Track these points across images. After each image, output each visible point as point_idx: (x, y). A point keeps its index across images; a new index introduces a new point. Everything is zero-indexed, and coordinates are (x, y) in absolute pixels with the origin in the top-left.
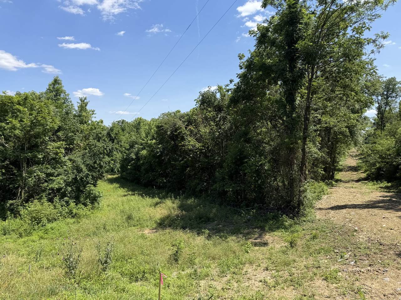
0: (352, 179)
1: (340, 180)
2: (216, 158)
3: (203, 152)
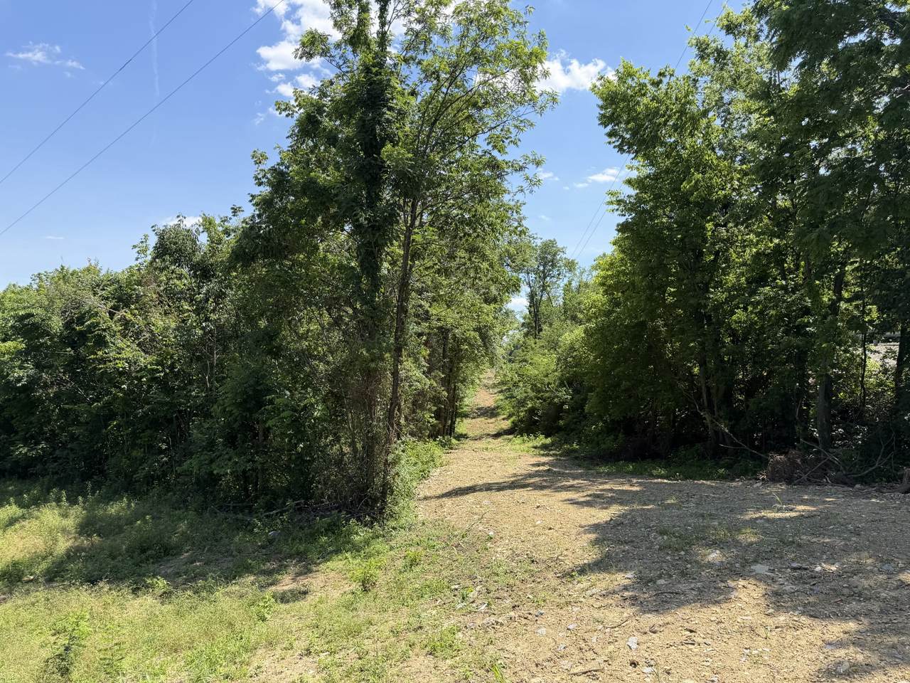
0: (487, 431)
1: (466, 435)
2: (193, 393)
3: (157, 378)
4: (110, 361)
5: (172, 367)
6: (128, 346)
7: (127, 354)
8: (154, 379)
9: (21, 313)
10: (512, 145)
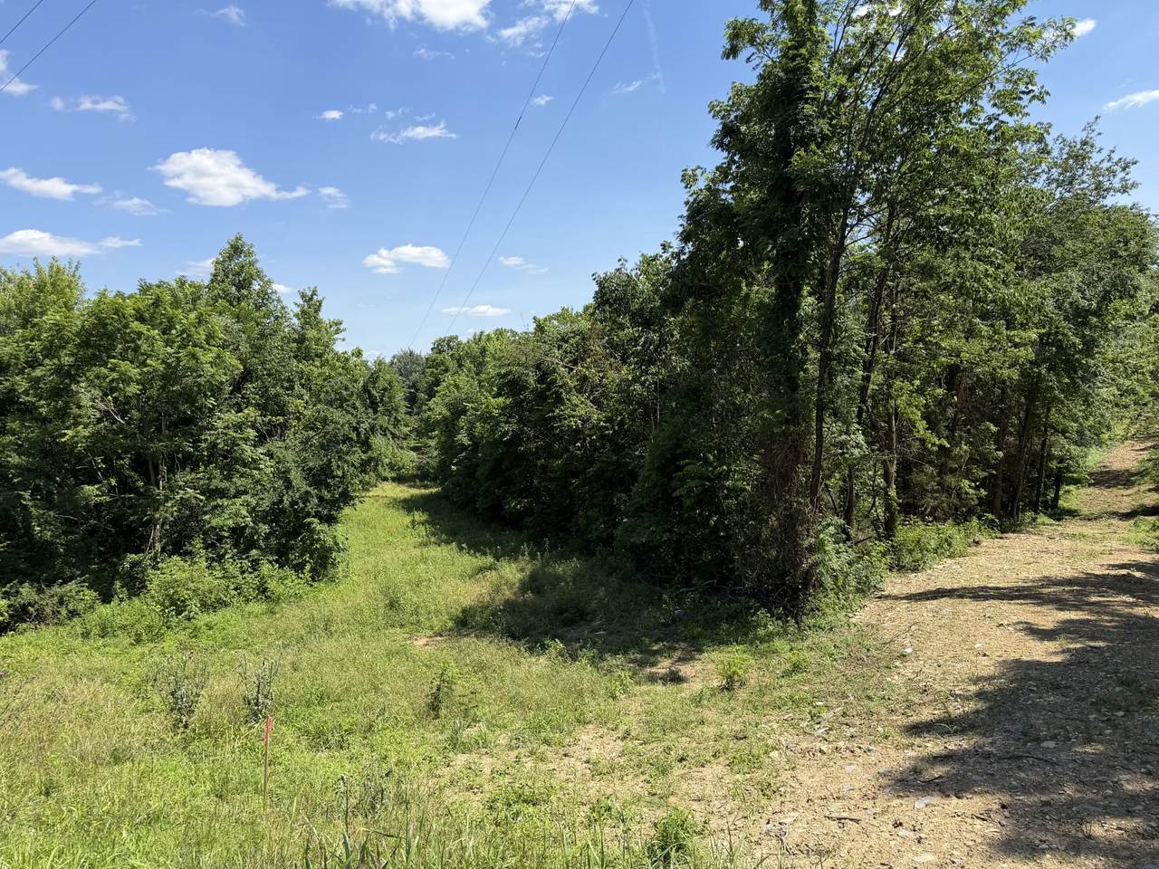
1: (1075, 511)
2: (637, 453)
3: (606, 435)
4: (565, 419)
5: (621, 423)
6: (582, 402)
7: (581, 411)
8: (603, 437)
9: (503, 371)
10: (1036, 102)
